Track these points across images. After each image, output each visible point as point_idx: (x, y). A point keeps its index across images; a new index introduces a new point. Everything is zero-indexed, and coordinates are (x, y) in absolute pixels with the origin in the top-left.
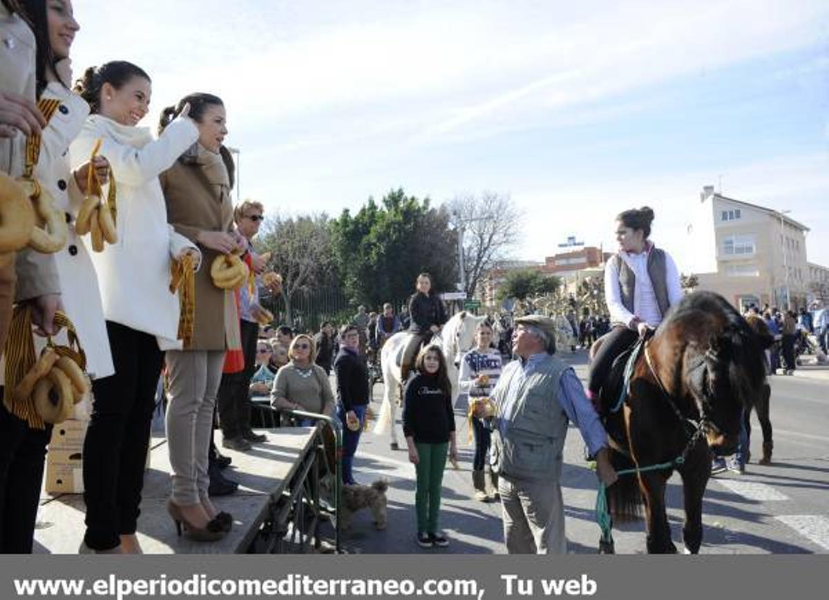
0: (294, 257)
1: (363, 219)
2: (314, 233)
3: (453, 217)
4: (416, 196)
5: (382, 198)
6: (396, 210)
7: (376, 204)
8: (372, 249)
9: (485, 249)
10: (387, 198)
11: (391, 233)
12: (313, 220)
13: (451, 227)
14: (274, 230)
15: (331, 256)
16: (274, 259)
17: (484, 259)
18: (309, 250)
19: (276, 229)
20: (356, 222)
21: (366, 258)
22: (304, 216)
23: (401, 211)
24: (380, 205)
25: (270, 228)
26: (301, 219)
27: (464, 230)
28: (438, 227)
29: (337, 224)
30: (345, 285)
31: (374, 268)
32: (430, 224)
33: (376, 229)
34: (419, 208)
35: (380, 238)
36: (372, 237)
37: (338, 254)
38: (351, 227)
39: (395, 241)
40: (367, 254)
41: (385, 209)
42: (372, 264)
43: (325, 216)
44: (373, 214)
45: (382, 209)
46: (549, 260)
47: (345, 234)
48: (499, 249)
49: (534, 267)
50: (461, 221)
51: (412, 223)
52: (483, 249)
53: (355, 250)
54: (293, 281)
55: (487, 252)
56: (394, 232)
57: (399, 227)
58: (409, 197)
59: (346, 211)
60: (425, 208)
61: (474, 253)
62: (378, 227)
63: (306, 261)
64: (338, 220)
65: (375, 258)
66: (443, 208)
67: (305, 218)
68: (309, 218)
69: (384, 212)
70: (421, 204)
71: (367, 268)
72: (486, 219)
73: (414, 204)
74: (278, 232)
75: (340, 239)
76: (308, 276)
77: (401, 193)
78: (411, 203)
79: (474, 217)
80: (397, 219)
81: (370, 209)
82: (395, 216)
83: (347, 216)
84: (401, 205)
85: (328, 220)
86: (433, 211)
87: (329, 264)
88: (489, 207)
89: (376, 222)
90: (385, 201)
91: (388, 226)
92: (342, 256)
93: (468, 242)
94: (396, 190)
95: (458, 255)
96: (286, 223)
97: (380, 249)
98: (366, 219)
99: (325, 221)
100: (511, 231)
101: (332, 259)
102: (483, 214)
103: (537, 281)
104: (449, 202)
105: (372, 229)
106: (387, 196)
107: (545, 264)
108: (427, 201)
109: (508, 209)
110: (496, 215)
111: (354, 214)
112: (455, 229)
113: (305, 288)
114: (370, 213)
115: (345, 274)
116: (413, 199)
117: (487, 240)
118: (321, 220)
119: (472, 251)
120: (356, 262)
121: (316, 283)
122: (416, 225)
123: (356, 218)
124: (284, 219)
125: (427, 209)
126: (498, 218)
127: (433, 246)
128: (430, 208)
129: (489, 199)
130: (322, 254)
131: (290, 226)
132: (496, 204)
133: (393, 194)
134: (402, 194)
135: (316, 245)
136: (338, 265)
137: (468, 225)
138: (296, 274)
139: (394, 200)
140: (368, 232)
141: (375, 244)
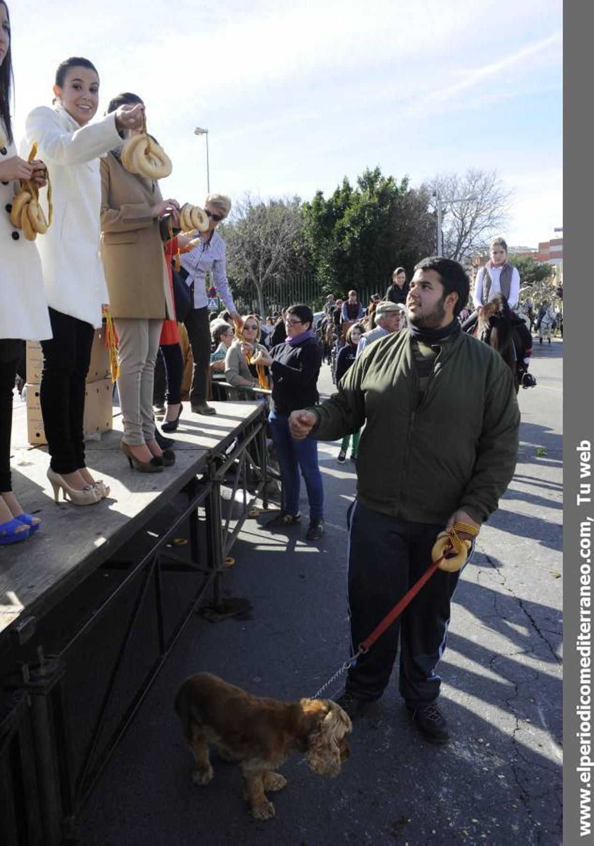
0: (266, 244)
1: (336, 202)
2: (286, 218)
3: (433, 199)
4: (394, 176)
5: (356, 179)
6: (371, 192)
7: (351, 186)
8: (345, 234)
9: (466, 234)
10: (363, 179)
11: (366, 216)
12: (285, 204)
13: (431, 210)
14: (245, 216)
15: (303, 241)
16: (246, 246)
17: (465, 245)
18: (281, 236)
19: (247, 214)
20: (329, 205)
21: (340, 243)
22: (276, 200)
23: (378, 193)
24: (355, 185)
25: (241, 214)
26: (273, 204)
27: (444, 212)
28: (416, 208)
29: (310, 208)
30: (318, 271)
31: (348, 254)
32: (407, 207)
33: (350, 212)
34: (397, 190)
35: (354, 222)
36: (346, 222)
37: (311, 239)
38: (325, 210)
39: (369, 226)
40: (340, 239)
41: (360, 191)
42: (345, 250)
43: (298, 200)
44: (347, 196)
45: (356, 192)
46: (542, 246)
47: (319, 218)
48: (481, 233)
49: (525, 254)
50: (442, 203)
51: (388, 206)
52: (463, 234)
53: (328, 235)
54: (265, 267)
55: (468, 237)
56: (369, 215)
57: (374, 209)
58: (387, 177)
59: (320, 194)
60: (403, 189)
61: (455, 238)
62: (352, 210)
63: (278, 247)
64: (311, 204)
65: (349, 243)
66: (424, 189)
67: (278, 202)
68: (281, 202)
69: (359, 194)
70: (399, 184)
71: (340, 253)
72: (469, 200)
73: (392, 184)
74: (249, 218)
75: (313, 223)
76: (279, 263)
77: (377, 173)
78: (387, 185)
79: (455, 197)
80: (372, 201)
81: (344, 191)
82: (370, 197)
83: (321, 198)
84: (378, 186)
85: (301, 204)
86: (412, 191)
87: (302, 250)
88: (474, 186)
89: (349, 205)
90: (360, 182)
91: (363, 210)
92: (314, 242)
93: (448, 227)
94: (372, 170)
95: (436, 240)
96: (258, 207)
97: (354, 234)
98: (340, 202)
99: (298, 205)
100: (496, 213)
101: (305, 244)
102: (465, 194)
103: (527, 269)
104: (429, 183)
105: (346, 212)
106: (362, 176)
107: (538, 251)
108: (405, 182)
109: (494, 189)
110: (480, 197)
111: (328, 196)
112: (435, 212)
113: (277, 275)
114: (345, 195)
115: (318, 261)
116: (390, 179)
117: (468, 224)
118: (293, 204)
119: (453, 236)
120: (329, 248)
121: (288, 270)
122: (393, 209)
123: (329, 201)
124: (255, 204)
125: (405, 189)
126: (482, 198)
127: (411, 231)
128: (408, 190)
129: (473, 178)
130: (294, 239)
131: (262, 211)
132: (481, 183)
133: (369, 174)
134: (379, 174)
135: (289, 230)
136: (311, 251)
137: (449, 207)
138: (268, 261)
139: (369, 181)
140: (342, 216)
141: (348, 229)
